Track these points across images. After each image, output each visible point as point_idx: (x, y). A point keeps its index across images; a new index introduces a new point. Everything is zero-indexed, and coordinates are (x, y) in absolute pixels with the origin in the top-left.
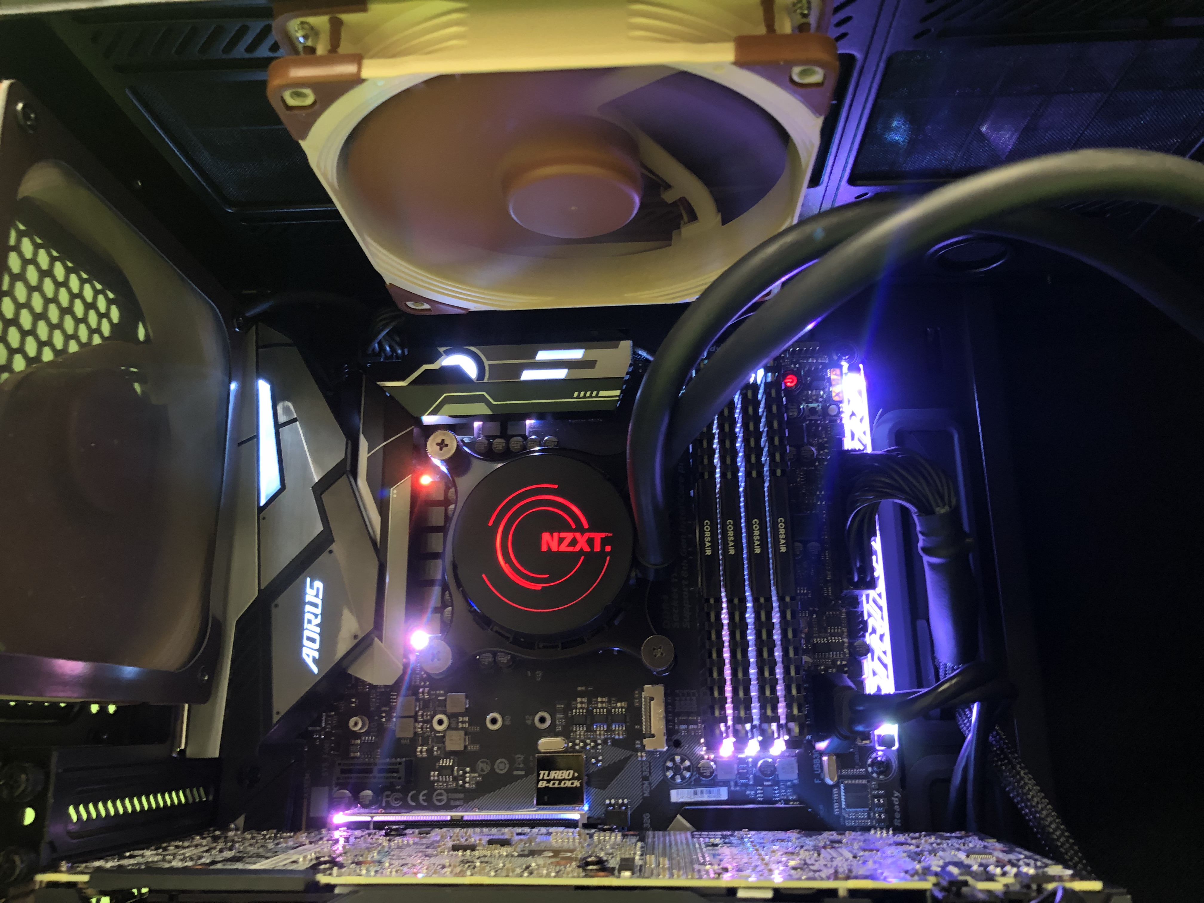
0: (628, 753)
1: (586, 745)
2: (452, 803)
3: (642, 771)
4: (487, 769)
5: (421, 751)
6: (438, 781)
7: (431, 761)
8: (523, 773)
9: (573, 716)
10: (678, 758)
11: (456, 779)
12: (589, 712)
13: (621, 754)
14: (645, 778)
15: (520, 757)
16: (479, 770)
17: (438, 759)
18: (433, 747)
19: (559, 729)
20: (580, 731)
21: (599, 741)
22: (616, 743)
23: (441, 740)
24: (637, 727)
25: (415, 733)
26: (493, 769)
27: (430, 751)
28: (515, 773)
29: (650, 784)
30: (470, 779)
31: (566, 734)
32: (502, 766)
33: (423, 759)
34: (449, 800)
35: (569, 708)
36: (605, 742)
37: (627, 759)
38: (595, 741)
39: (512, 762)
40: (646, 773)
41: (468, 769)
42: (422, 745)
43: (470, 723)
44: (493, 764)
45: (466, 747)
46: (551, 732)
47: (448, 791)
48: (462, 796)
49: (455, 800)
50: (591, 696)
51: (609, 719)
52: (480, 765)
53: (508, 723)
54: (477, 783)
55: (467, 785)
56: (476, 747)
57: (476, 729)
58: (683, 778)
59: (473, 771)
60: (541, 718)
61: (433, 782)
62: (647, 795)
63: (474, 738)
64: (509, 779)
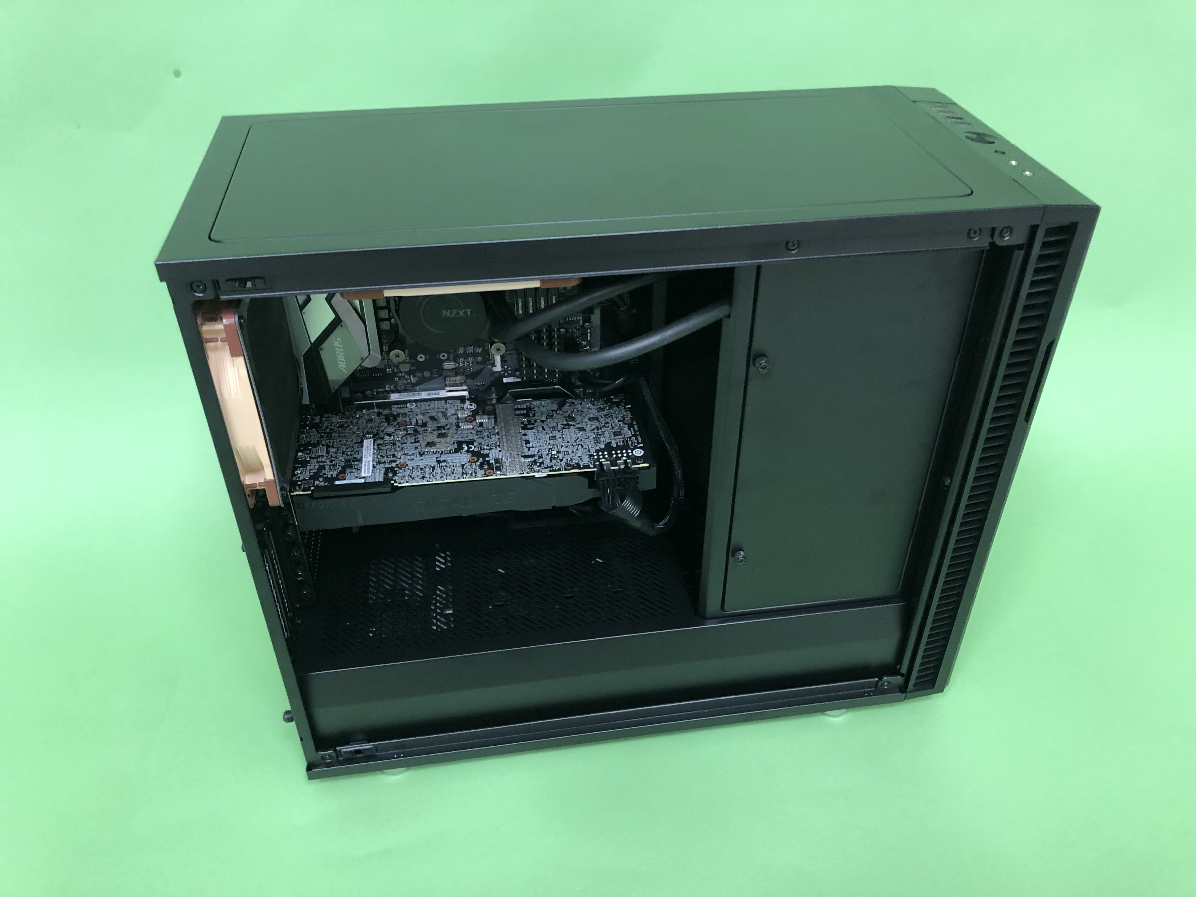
0: (483, 366)
1: (464, 364)
4: (421, 375)
5: (389, 370)
6: (399, 381)
7: (394, 374)
8: (437, 376)
9: (458, 354)
10: (506, 367)
11: (407, 380)
12: (465, 352)
14: (492, 375)
15: (435, 371)
16: (417, 376)
17: (398, 373)
18: (394, 369)
19: (452, 359)
20: (462, 360)
21: (471, 363)
22: (478, 363)
23: (397, 367)
24: (487, 357)
26: (423, 376)
27: (393, 370)
28: (434, 376)
29: (494, 377)
30: (413, 380)
31: (455, 361)
32: (427, 374)
33: (390, 373)
34: (405, 388)
35: (455, 351)
36: (473, 363)
38: (469, 363)
39: (431, 371)
41: (412, 376)
42: (389, 368)
43: (410, 359)
44: (423, 374)
45: (409, 369)
46: (448, 360)
47: (404, 384)
48: (410, 385)
49: (407, 387)
50: (465, 347)
51: (474, 355)
52: (417, 374)
53: (428, 358)
54: (417, 381)
55: (412, 382)
56: (414, 368)
57: (413, 361)
58: (508, 374)
59: (414, 376)
60: (443, 356)
61: (397, 382)
62: (493, 380)
63: (412, 365)
64: (431, 378)
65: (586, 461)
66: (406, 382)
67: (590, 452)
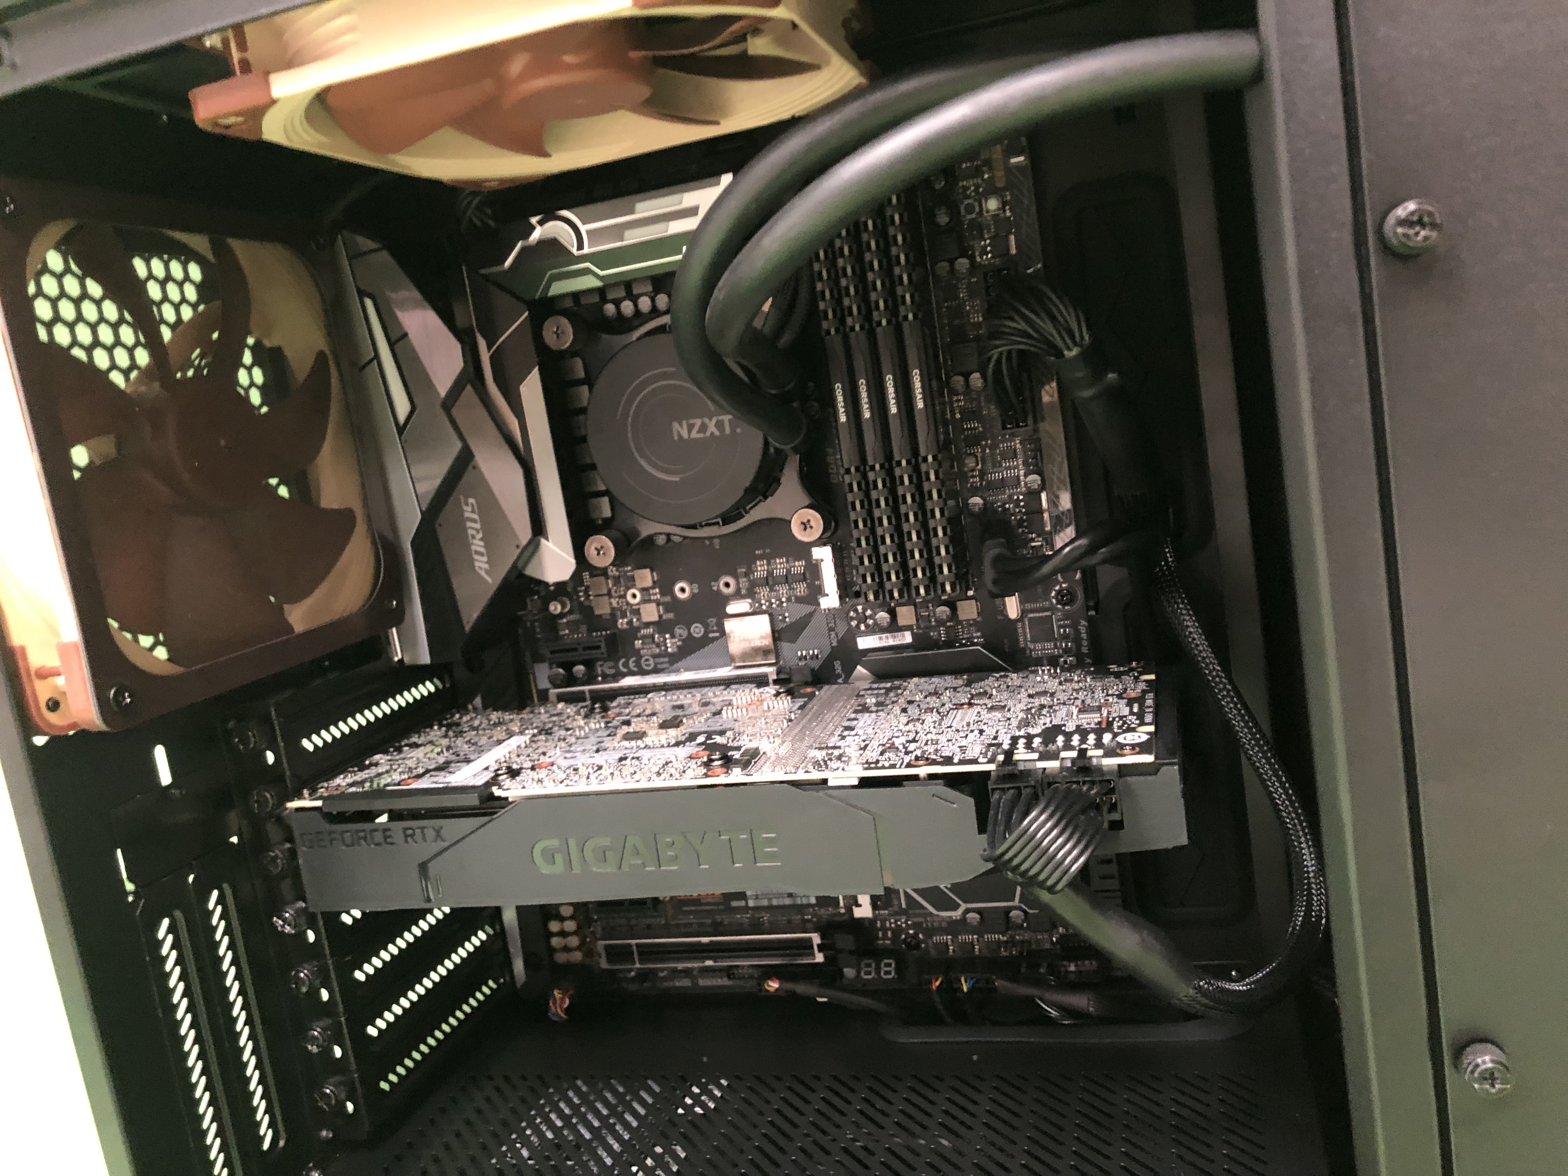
0: (812, 608)
1: (771, 604)
2: (659, 666)
3: (828, 624)
4: (685, 634)
5: (622, 623)
6: (643, 649)
8: (717, 634)
9: (755, 580)
10: (860, 608)
11: (658, 645)
12: (770, 573)
13: (806, 609)
14: (831, 629)
15: (712, 621)
16: (677, 635)
17: (638, 629)
18: (632, 619)
19: (743, 592)
20: (763, 593)
21: (784, 599)
22: (800, 600)
23: (637, 612)
24: (817, 583)
25: (613, 609)
26: (690, 634)
27: (630, 623)
28: (711, 635)
29: (836, 634)
30: (671, 645)
31: (751, 594)
32: (697, 631)
33: (625, 631)
34: (656, 664)
35: (750, 571)
36: (789, 600)
37: (811, 615)
38: (780, 600)
39: (706, 626)
40: (832, 625)
41: (667, 636)
42: (622, 618)
43: (662, 594)
44: (689, 629)
45: (660, 616)
46: (738, 595)
47: (654, 656)
48: (666, 659)
49: (662, 663)
50: (769, 558)
51: (789, 578)
52: (678, 631)
53: (696, 591)
54: (679, 647)
55: (670, 650)
56: (671, 616)
57: (668, 599)
58: (867, 626)
59: (673, 636)
60: (726, 584)
61: (639, 650)
62: (835, 644)
63: (668, 608)
64: (705, 641)
65: (975, 751)
66: (658, 650)
67: (995, 738)
